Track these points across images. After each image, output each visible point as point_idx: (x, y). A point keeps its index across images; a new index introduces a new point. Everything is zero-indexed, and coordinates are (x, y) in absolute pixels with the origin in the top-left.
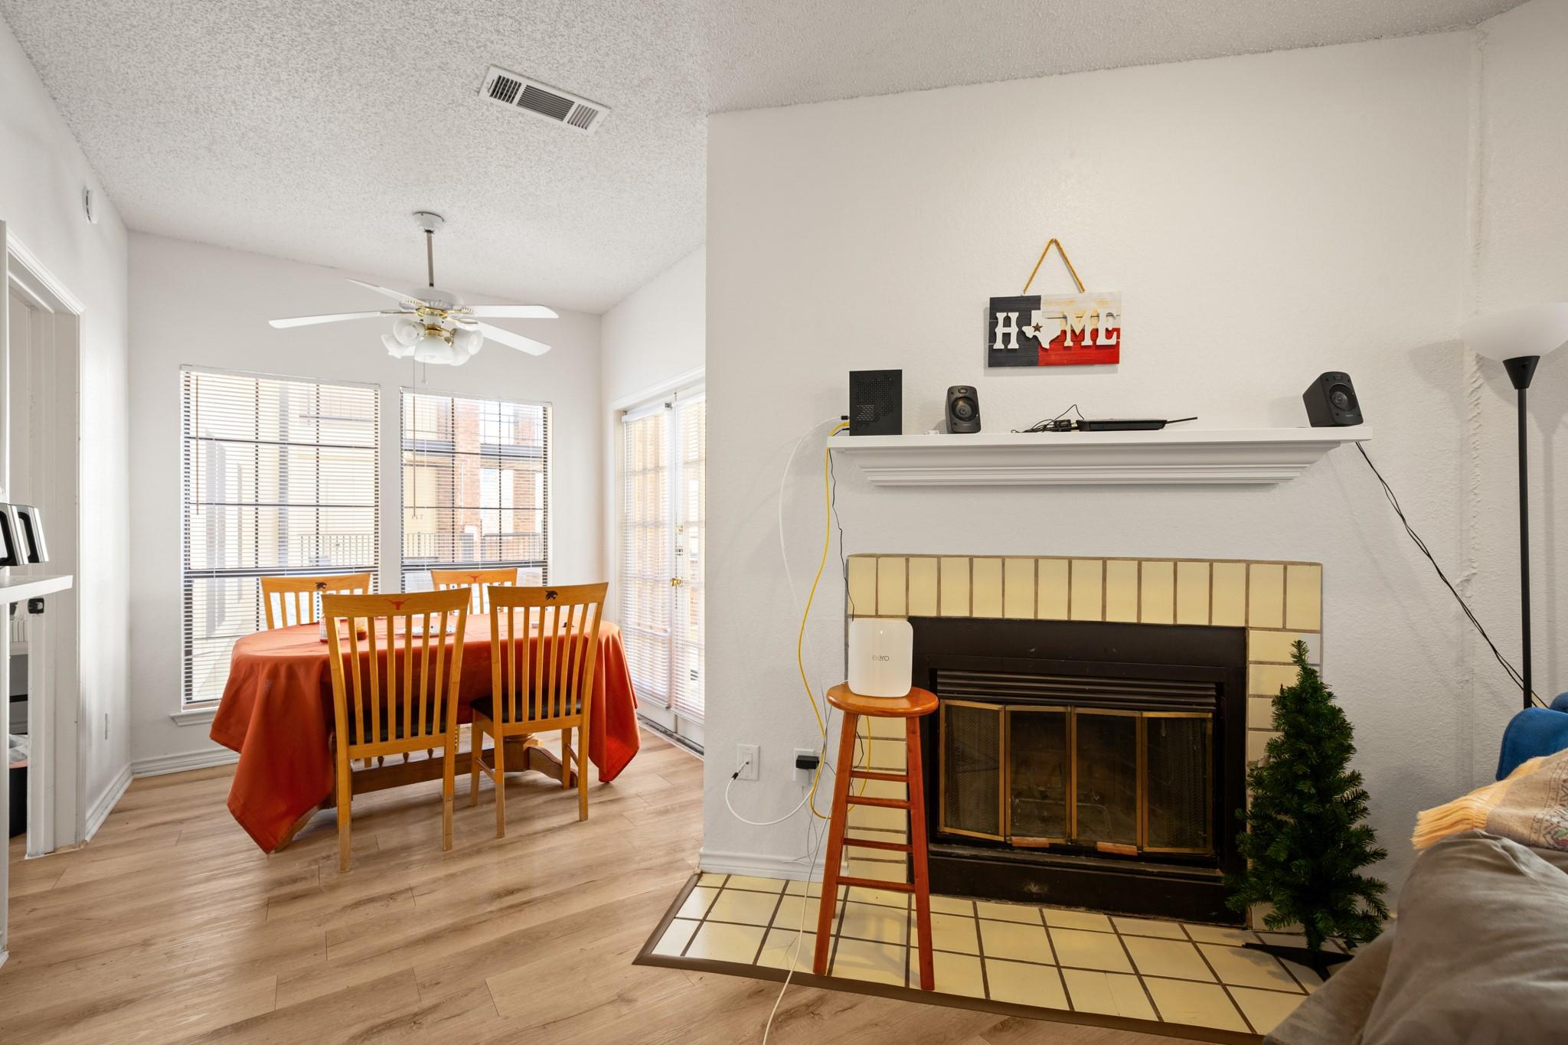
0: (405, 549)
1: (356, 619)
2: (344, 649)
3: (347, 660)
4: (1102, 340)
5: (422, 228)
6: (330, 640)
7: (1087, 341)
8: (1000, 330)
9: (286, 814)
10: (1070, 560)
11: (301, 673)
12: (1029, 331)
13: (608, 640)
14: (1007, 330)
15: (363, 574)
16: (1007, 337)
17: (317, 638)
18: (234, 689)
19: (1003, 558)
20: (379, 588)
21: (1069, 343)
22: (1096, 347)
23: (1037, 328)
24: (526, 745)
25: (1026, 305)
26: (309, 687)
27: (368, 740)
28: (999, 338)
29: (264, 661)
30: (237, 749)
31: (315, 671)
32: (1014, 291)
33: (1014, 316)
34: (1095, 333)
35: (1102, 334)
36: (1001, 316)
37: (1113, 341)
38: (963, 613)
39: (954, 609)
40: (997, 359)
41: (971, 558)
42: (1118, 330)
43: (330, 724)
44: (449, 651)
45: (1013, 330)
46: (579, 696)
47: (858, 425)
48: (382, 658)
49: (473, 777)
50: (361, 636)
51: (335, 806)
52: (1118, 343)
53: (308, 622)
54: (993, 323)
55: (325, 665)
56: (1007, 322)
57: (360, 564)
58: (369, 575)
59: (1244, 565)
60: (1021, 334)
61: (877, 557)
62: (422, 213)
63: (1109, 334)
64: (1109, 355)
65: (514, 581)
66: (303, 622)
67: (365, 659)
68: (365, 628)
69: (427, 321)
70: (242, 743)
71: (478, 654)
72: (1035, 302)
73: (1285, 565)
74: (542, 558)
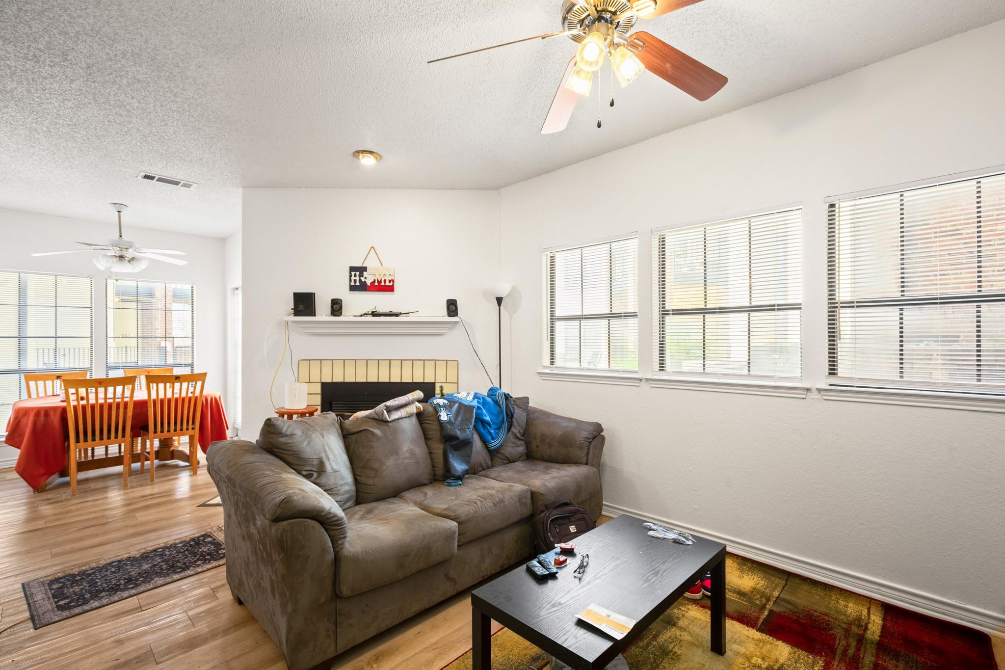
0: (108, 359)
1: (79, 389)
2: (73, 404)
3: (75, 408)
4: (387, 284)
5: (115, 210)
6: (67, 400)
7: (383, 284)
8: (353, 278)
9: (43, 475)
10: (378, 360)
11: (52, 413)
12: (363, 279)
13: (212, 399)
14: (355, 278)
15: (85, 370)
16: (355, 281)
17: (59, 400)
18: (16, 422)
19: (355, 360)
20: (93, 375)
21: (376, 284)
22: (385, 286)
23: (366, 278)
24: (172, 449)
25: (362, 270)
26: (56, 419)
27: (86, 440)
28: (353, 281)
29: (32, 409)
30: (18, 447)
31: (59, 413)
32: (358, 264)
33: (358, 273)
34: (385, 281)
35: (387, 281)
36: (353, 273)
37: (391, 284)
38: (341, 380)
39: (338, 379)
40: (353, 288)
41: (344, 360)
42: (393, 281)
43: (67, 437)
44: (126, 404)
45: (357, 278)
46: (193, 422)
47: (297, 312)
48: (93, 407)
49: (141, 464)
50: (82, 399)
51: (68, 476)
52: (393, 285)
53: (51, 394)
54: (351, 276)
55: (64, 411)
56: (355, 276)
57: (82, 366)
58: (87, 373)
59: (434, 362)
60: (360, 280)
61: (310, 360)
62: (115, 204)
63: (390, 282)
64: (391, 289)
65: (172, 372)
66: (48, 394)
67: (84, 407)
68: (84, 395)
69: (118, 254)
70: (21, 445)
71: (141, 406)
72: (365, 269)
73: (447, 361)
74: (190, 362)
